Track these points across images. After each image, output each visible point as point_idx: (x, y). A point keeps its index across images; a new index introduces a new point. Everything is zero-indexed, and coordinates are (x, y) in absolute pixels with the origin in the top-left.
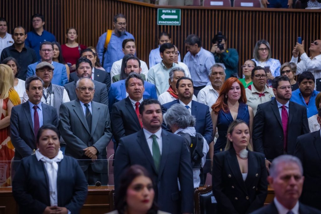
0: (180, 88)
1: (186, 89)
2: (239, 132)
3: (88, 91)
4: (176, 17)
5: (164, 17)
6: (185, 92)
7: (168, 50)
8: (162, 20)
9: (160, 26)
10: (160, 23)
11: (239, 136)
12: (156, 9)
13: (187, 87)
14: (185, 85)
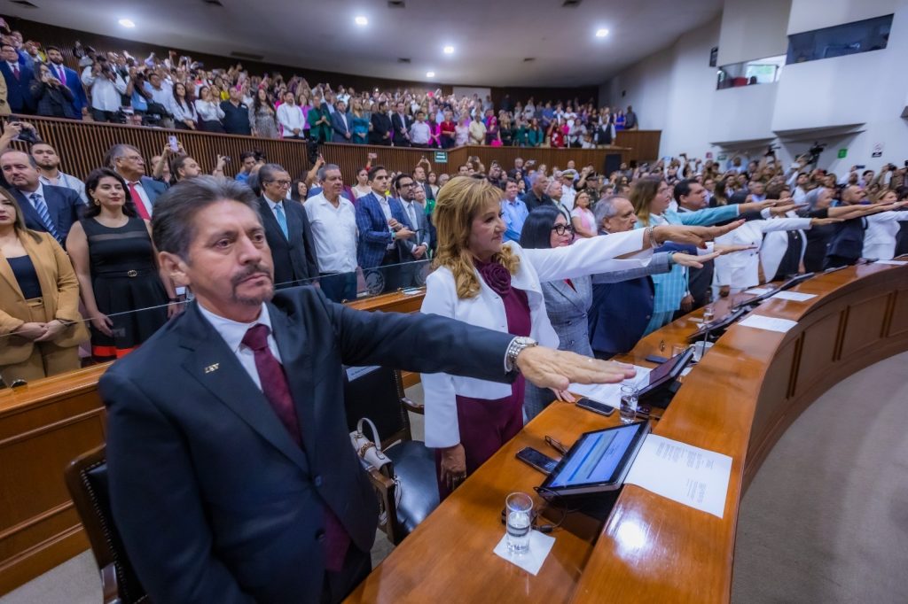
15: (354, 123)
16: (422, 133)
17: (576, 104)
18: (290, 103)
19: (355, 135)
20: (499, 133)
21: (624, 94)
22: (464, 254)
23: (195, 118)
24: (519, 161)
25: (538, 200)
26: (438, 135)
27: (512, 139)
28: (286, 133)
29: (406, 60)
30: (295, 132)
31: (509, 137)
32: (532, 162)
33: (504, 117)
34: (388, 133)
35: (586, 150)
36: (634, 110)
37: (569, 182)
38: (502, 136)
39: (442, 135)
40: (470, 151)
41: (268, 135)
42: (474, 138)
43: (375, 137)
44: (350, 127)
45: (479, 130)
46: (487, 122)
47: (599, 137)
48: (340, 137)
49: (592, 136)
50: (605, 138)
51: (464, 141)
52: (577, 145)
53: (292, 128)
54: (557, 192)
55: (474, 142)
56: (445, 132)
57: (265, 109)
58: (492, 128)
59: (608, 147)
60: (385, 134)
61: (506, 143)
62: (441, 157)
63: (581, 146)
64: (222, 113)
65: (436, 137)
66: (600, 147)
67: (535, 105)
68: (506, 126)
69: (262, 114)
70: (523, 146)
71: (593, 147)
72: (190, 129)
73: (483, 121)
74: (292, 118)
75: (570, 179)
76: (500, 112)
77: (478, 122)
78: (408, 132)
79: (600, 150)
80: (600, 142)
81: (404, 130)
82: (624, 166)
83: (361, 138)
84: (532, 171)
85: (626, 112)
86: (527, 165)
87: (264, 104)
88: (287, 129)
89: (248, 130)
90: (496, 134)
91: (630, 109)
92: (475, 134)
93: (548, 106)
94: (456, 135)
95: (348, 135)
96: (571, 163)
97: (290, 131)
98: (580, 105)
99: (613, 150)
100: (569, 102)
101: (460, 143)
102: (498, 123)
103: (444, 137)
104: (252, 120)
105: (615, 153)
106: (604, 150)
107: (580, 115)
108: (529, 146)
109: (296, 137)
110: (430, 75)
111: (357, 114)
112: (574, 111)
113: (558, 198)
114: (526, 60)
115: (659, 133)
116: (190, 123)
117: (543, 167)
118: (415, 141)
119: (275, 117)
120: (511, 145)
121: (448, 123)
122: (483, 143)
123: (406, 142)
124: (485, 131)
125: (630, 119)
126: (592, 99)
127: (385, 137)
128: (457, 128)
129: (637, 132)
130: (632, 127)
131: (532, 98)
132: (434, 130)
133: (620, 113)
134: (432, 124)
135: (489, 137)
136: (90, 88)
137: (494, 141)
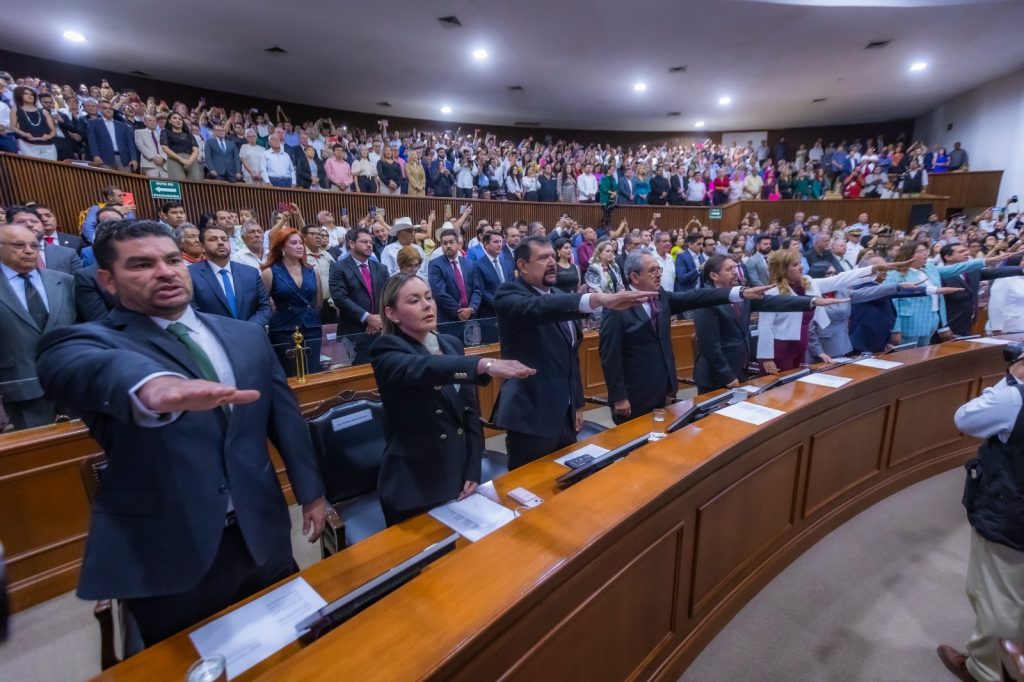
0: (208, 243)
1: (220, 245)
2: (415, 299)
3: (29, 249)
4: (174, 190)
5: (158, 189)
6: (218, 249)
7: (173, 210)
8: (157, 192)
9: (156, 200)
10: (154, 196)
11: (417, 308)
12: (148, 181)
13: (221, 242)
14: (216, 238)
15: (638, 186)
16: (697, 191)
17: (880, 142)
18: (588, 173)
19: (637, 197)
20: (777, 186)
21: (950, 127)
22: (785, 280)
23: (522, 190)
24: (800, 215)
25: (819, 256)
26: (711, 191)
27: (793, 192)
28: (582, 198)
29: (676, 114)
30: (589, 196)
31: (790, 190)
32: (816, 218)
33: (784, 168)
34: (664, 194)
35: (885, 200)
36: (962, 147)
37: (855, 239)
38: (780, 188)
39: (716, 191)
40: (745, 207)
41: (570, 201)
42: (749, 192)
43: (654, 198)
44: (634, 190)
45: (755, 183)
46: (765, 176)
47: (905, 185)
48: (625, 199)
49: (896, 184)
50: (914, 185)
51: (738, 196)
52: (875, 195)
53: (587, 193)
54: (840, 249)
55: (749, 196)
56: (717, 188)
57: (570, 180)
58: (770, 181)
59: (916, 196)
60: (661, 194)
61: (785, 196)
62: (716, 214)
63: (879, 196)
64: (539, 185)
65: (709, 193)
66: (905, 196)
67: (824, 148)
68: (786, 179)
69: (568, 184)
70: (805, 198)
71: (896, 196)
72: (518, 199)
73: (759, 174)
74: (588, 185)
75: (856, 236)
76: (780, 162)
77: (754, 176)
78: (685, 192)
79: (904, 200)
80: (905, 190)
81: (681, 189)
82: (934, 217)
83: (642, 199)
84: (815, 227)
85: (950, 149)
86: (809, 220)
87: (569, 176)
88: (584, 194)
89: (556, 198)
90: (774, 187)
91: (958, 146)
92: (750, 188)
93: (840, 149)
94: (730, 190)
95: (632, 197)
96: (864, 216)
97: (586, 196)
98: (886, 144)
99: (922, 200)
100: (869, 142)
101: (734, 198)
102: (777, 174)
103: (718, 193)
104: (559, 189)
105: (925, 203)
106: (910, 200)
107: (885, 156)
108: (811, 199)
109: (590, 201)
110: (699, 124)
111: (641, 178)
112: (876, 152)
113: (841, 254)
114: (815, 101)
115: (1001, 173)
116: (519, 195)
117: (828, 221)
118: (691, 199)
119: (576, 185)
120: (790, 197)
121: (722, 179)
122: (758, 197)
123: (682, 201)
124: (762, 184)
125: (957, 159)
126: (902, 136)
127: (661, 197)
128: (732, 184)
129: (966, 174)
130: (957, 168)
131: (820, 140)
132: (708, 187)
133: (942, 152)
134: (706, 181)
135: (766, 191)
136: (458, 172)
137: (771, 194)
